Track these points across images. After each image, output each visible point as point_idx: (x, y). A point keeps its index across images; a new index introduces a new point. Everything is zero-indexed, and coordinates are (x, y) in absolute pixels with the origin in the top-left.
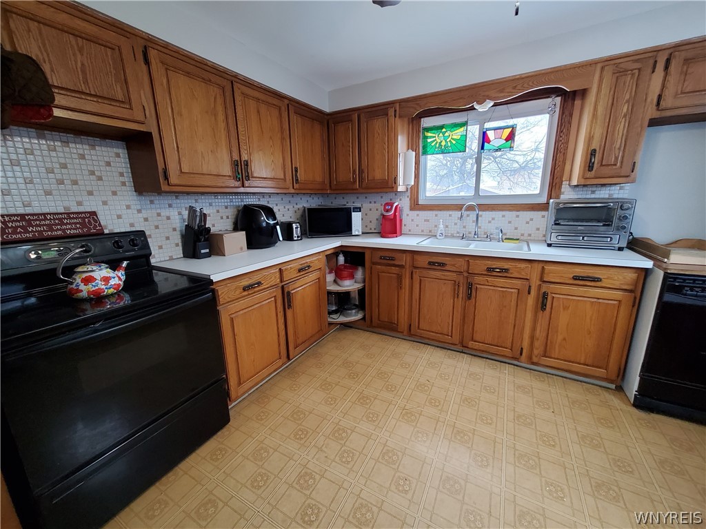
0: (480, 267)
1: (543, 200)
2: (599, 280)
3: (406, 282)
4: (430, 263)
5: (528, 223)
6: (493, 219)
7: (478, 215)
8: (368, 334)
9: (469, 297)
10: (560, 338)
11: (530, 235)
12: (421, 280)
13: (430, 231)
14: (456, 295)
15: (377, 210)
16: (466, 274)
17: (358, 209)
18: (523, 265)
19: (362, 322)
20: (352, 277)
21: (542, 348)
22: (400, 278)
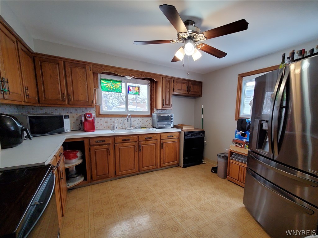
0: (142, 138)
1: (149, 113)
2: (173, 136)
3: (112, 151)
4: (123, 140)
5: (146, 121)
6: (135, 120)
7: (131, 119)
8: (90, 187)
9: (140, 150)
10: (167, 156)
11: (147, 126)
12: (119, 149)
13: (109, 127)
14: (135, 151)
15: (73, 117)
16: (138, 142)
17: (68, 117)
18: (155, 135)
19: (85, 182)
20: (76, 157)
21: (163, 161)
22: (108, 150)
